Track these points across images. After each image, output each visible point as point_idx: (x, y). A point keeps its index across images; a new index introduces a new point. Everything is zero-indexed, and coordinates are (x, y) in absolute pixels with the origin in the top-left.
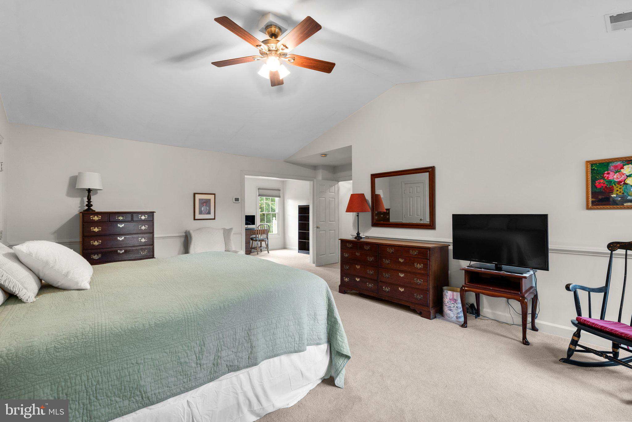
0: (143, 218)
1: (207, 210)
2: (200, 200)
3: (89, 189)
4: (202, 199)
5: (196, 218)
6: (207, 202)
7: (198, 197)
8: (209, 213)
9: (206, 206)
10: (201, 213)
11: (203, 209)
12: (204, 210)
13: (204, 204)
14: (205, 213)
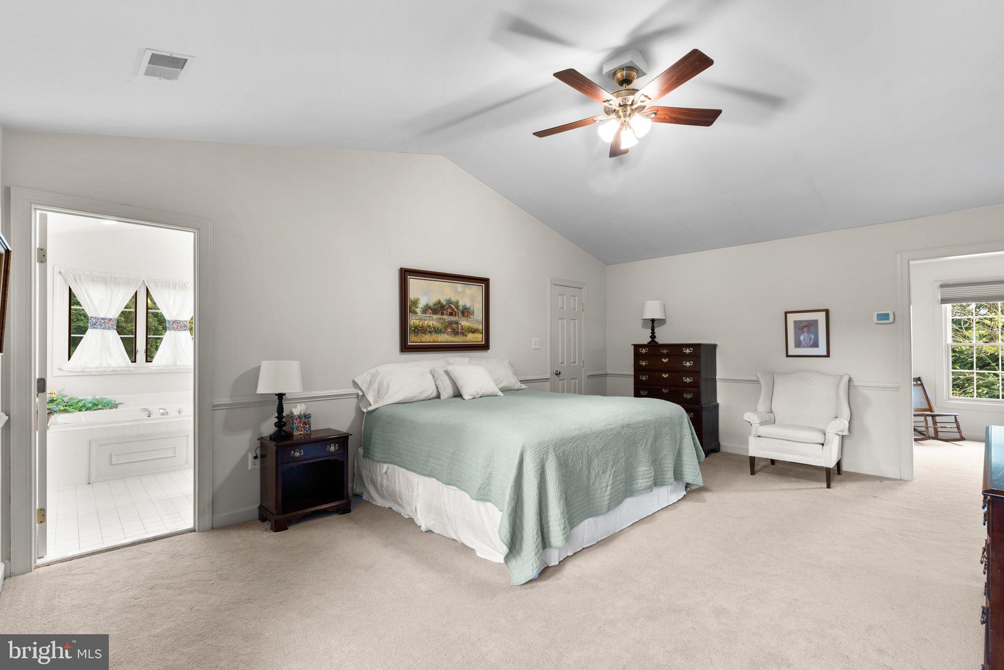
0: (688, 351)
1: (811, 339)
2: (795, 322)
3: (653, 319)
4: (801, 322)
5: (789, 354)
6: (811, 326)
7: (792, 318)
8: (816, 345)
9: (808, 332)
10: (798, 344)
11: (802, 338)
12: (804, 340)
13: (805, 330)
14: (807, 345)
